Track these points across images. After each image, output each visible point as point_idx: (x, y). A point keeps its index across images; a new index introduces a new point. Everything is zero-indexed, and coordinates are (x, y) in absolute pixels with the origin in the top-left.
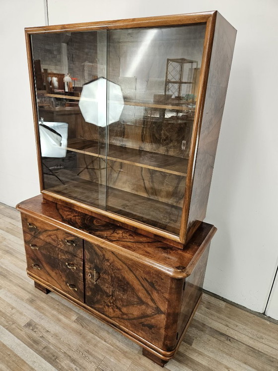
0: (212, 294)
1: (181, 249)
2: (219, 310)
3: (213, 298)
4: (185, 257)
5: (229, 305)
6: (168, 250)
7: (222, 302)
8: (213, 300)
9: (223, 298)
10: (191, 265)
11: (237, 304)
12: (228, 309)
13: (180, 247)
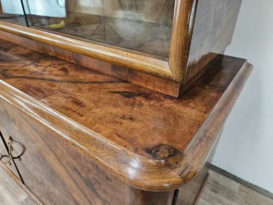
0: (220, 171)
1: (171, 98)
2: (230, 195)
3: (221, 176)
4: (182, 118)
5: (244, 188)
6: (138, 98)
7: (234, 183)
8: (221, 179)
9: (234, 176)
10: (201, 140)
11: (256, 186)
12: (244, 194)
13: (171, 94)
